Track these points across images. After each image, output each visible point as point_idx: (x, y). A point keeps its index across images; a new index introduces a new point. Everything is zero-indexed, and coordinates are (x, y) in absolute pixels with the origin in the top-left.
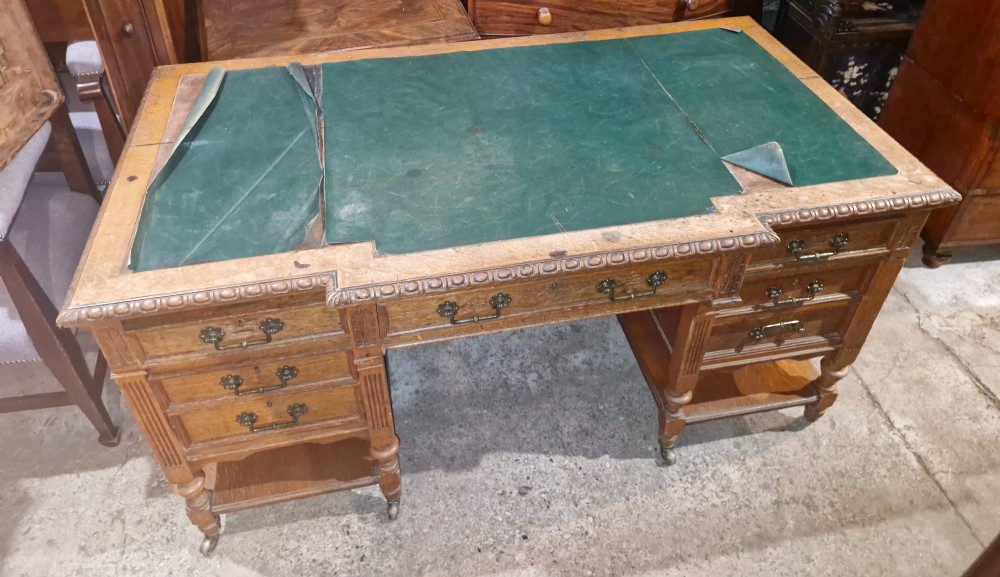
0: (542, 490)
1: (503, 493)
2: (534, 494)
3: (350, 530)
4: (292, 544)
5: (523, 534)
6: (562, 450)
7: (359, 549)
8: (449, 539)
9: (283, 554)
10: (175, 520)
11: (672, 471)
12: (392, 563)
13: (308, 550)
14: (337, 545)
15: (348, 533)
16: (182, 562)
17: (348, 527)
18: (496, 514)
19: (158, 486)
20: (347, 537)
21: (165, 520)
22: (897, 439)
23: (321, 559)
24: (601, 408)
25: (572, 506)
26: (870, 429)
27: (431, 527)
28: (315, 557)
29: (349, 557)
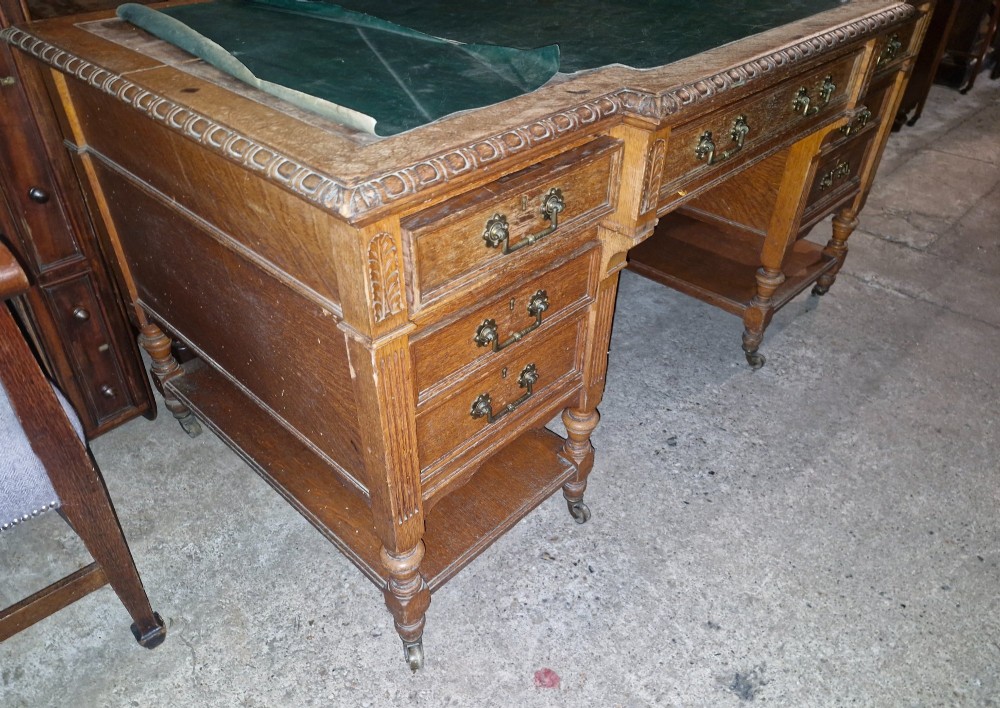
0: (686, 433)
1: (658, 453)
2: (682, 440)
3: (552, 556)
4: (506, 602)
5: (707, 471)
6: (668, 399)
7: (579, 565)
8: (651, 509)
9: (505, 615)
10: (336, 665)
11: (764, 371)
12: (622, 556)
13: (527, 597)
14: (553, 574)
15: (553, 559)
16: (392, 696)
17: (547, 554)
18: (670, 470)
19: (272, 649)
20: (555, 562)
21: (323, 673)
22: (877, 287)
23: (550, 596)
24: (665, 356)
25: (721, 432)
26: (855, 288)
27: (625, 510)
28: (541, 597)
29: (576, 577)
